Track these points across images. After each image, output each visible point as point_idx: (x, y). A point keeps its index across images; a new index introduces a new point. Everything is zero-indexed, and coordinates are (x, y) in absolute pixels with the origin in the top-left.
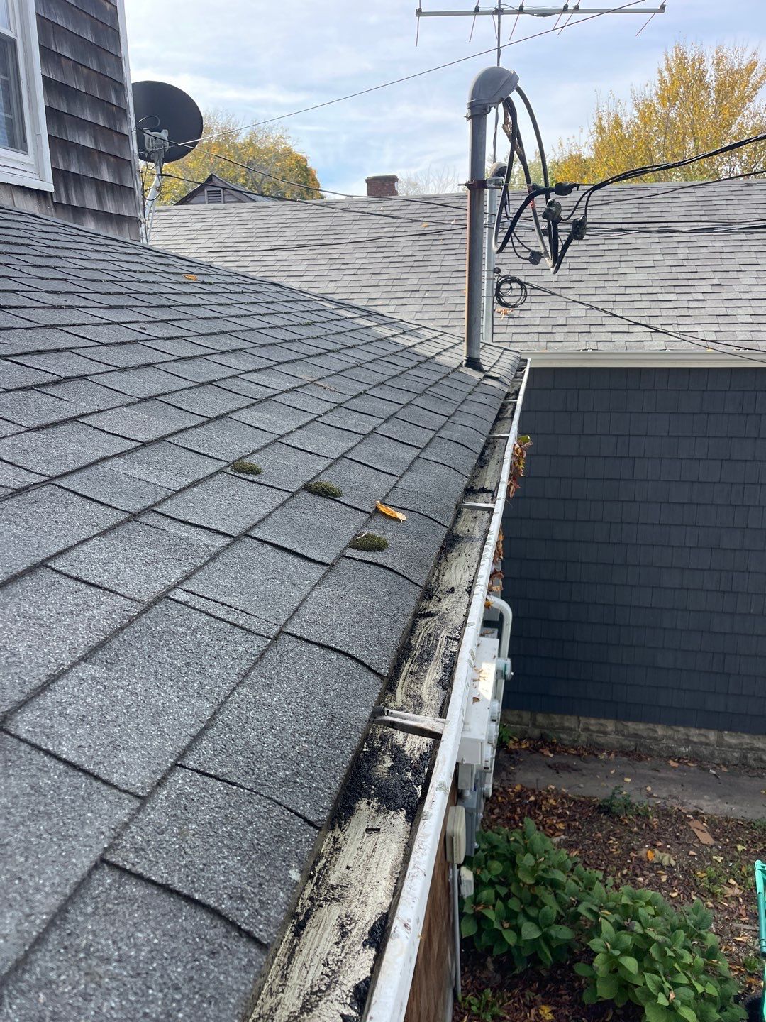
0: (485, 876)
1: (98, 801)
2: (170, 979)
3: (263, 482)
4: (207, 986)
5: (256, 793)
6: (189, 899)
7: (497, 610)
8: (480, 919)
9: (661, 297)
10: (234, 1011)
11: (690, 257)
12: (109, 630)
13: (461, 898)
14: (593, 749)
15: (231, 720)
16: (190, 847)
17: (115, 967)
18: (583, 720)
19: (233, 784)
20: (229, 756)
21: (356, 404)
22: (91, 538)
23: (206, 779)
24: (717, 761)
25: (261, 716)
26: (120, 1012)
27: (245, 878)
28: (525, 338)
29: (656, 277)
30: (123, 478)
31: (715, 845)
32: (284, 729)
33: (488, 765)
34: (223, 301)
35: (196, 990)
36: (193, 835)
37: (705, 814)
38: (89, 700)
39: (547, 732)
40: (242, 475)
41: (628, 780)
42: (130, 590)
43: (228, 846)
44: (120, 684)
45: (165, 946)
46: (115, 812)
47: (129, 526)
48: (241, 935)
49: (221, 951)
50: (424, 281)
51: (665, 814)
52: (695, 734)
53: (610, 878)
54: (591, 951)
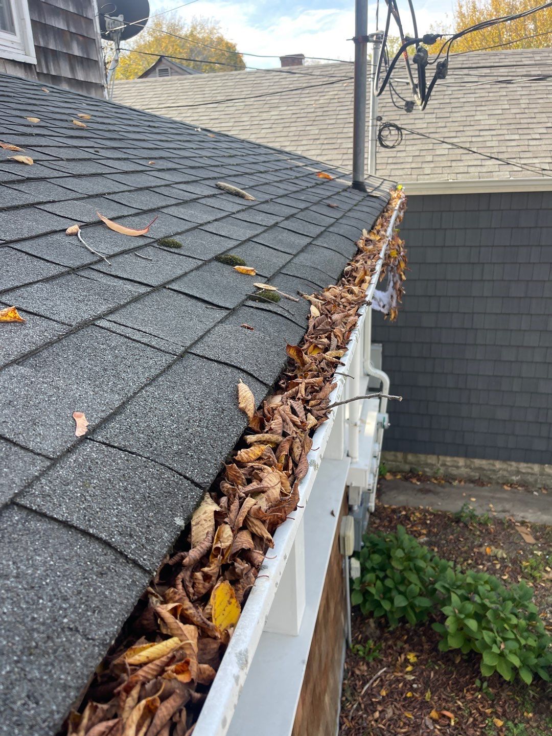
0: (368, 565)
1: (15, 460)
2: (60, 592)
3: (182, 253)
4: (93, 599)
5: (152, 460)
6: (85, 533)
7: (379, 379)
8: (365, 593)
9: (507, 137)
10: (115, 619)
11: (531, 106)
12: (40, 343)
13: (351, 579)
14: (449, 479)
15: (136, 409)
16: (90, 496)
17: (12, 582)
18: (441, 458)
19: (133, 453)
20: (133, 434)
21: (264, 207)
22: (35, 283)
23: (110, 449)
24: (539, 486)
25: (164, 408)
26: (11, 617)
27: (135, 521)
28: (401, 172)
29: (504, 122)
30: (68, 245)
31: (536, 544)
32: (181, 416)
33: (371, 487)
34: (164, 138)
35: (83, 601)
36: (94, 488)
37: (529, 522)
38: (16, 390)
39: (415, 467)
40: (166, 248)
41: (474, 499)
42: (62, 317)
43: (123, 497)
44: (45, 381)
45: (59, 567)
46: (28, 468)
47: (69, 277)
48: (128, 562)
49: (109, 573)
50: (323, 132)
51: (500, 523)
52: (523, 467)
53: (459, 566)
54: (443, 615)
